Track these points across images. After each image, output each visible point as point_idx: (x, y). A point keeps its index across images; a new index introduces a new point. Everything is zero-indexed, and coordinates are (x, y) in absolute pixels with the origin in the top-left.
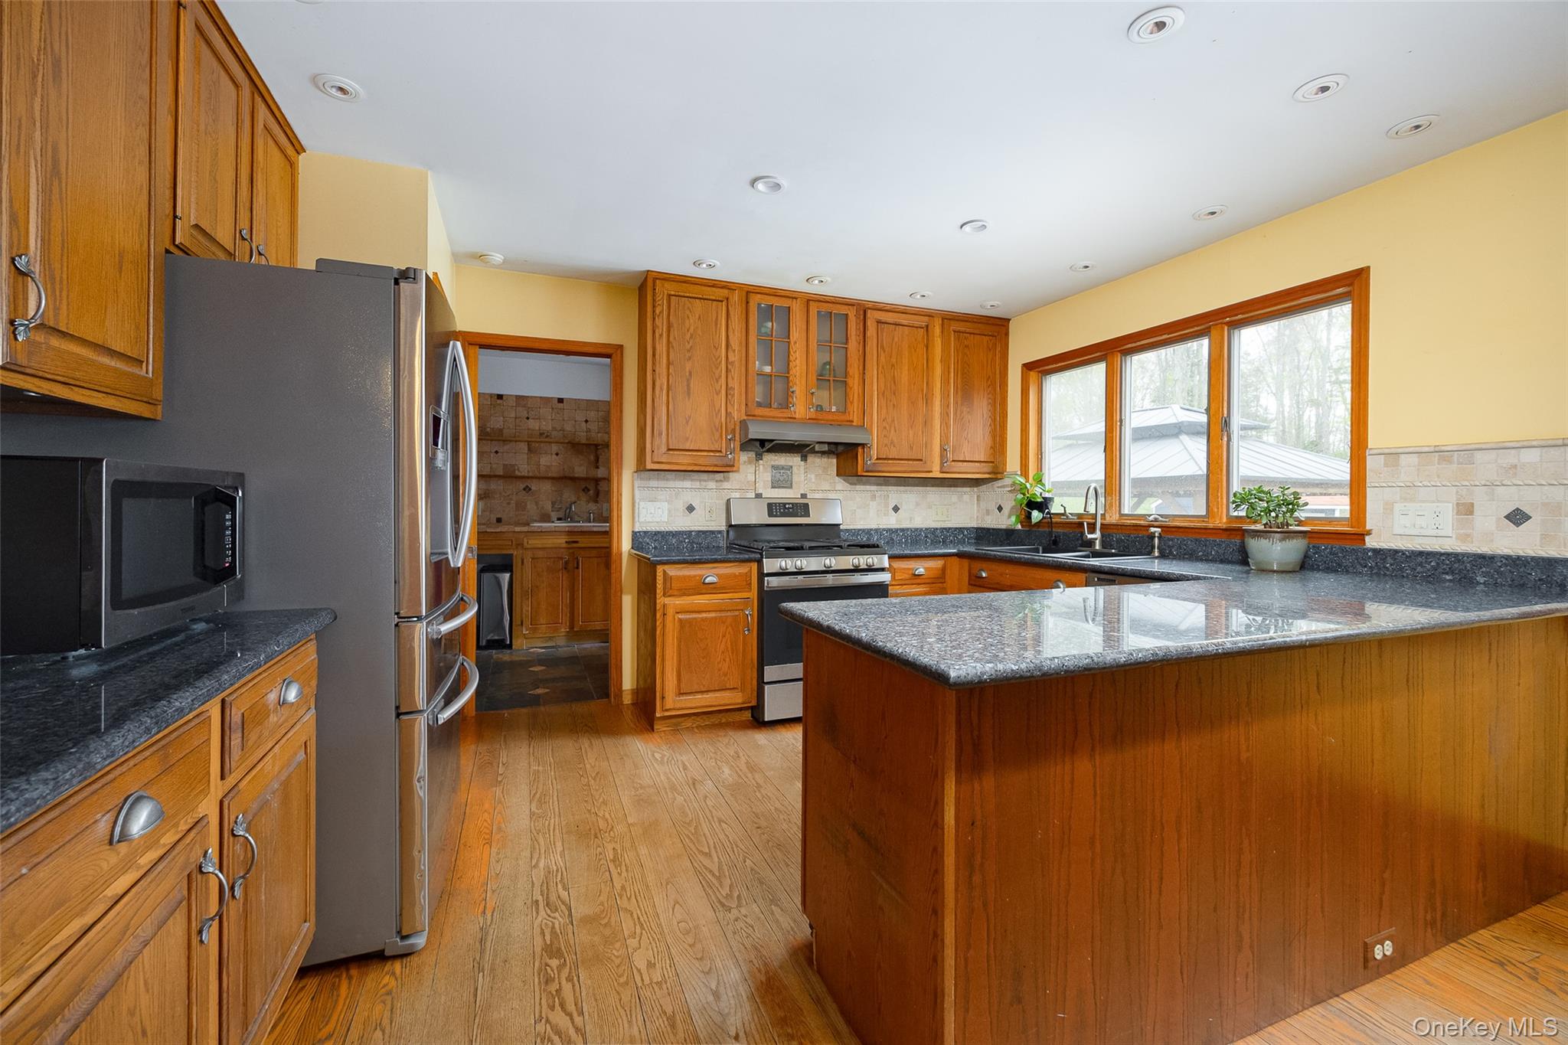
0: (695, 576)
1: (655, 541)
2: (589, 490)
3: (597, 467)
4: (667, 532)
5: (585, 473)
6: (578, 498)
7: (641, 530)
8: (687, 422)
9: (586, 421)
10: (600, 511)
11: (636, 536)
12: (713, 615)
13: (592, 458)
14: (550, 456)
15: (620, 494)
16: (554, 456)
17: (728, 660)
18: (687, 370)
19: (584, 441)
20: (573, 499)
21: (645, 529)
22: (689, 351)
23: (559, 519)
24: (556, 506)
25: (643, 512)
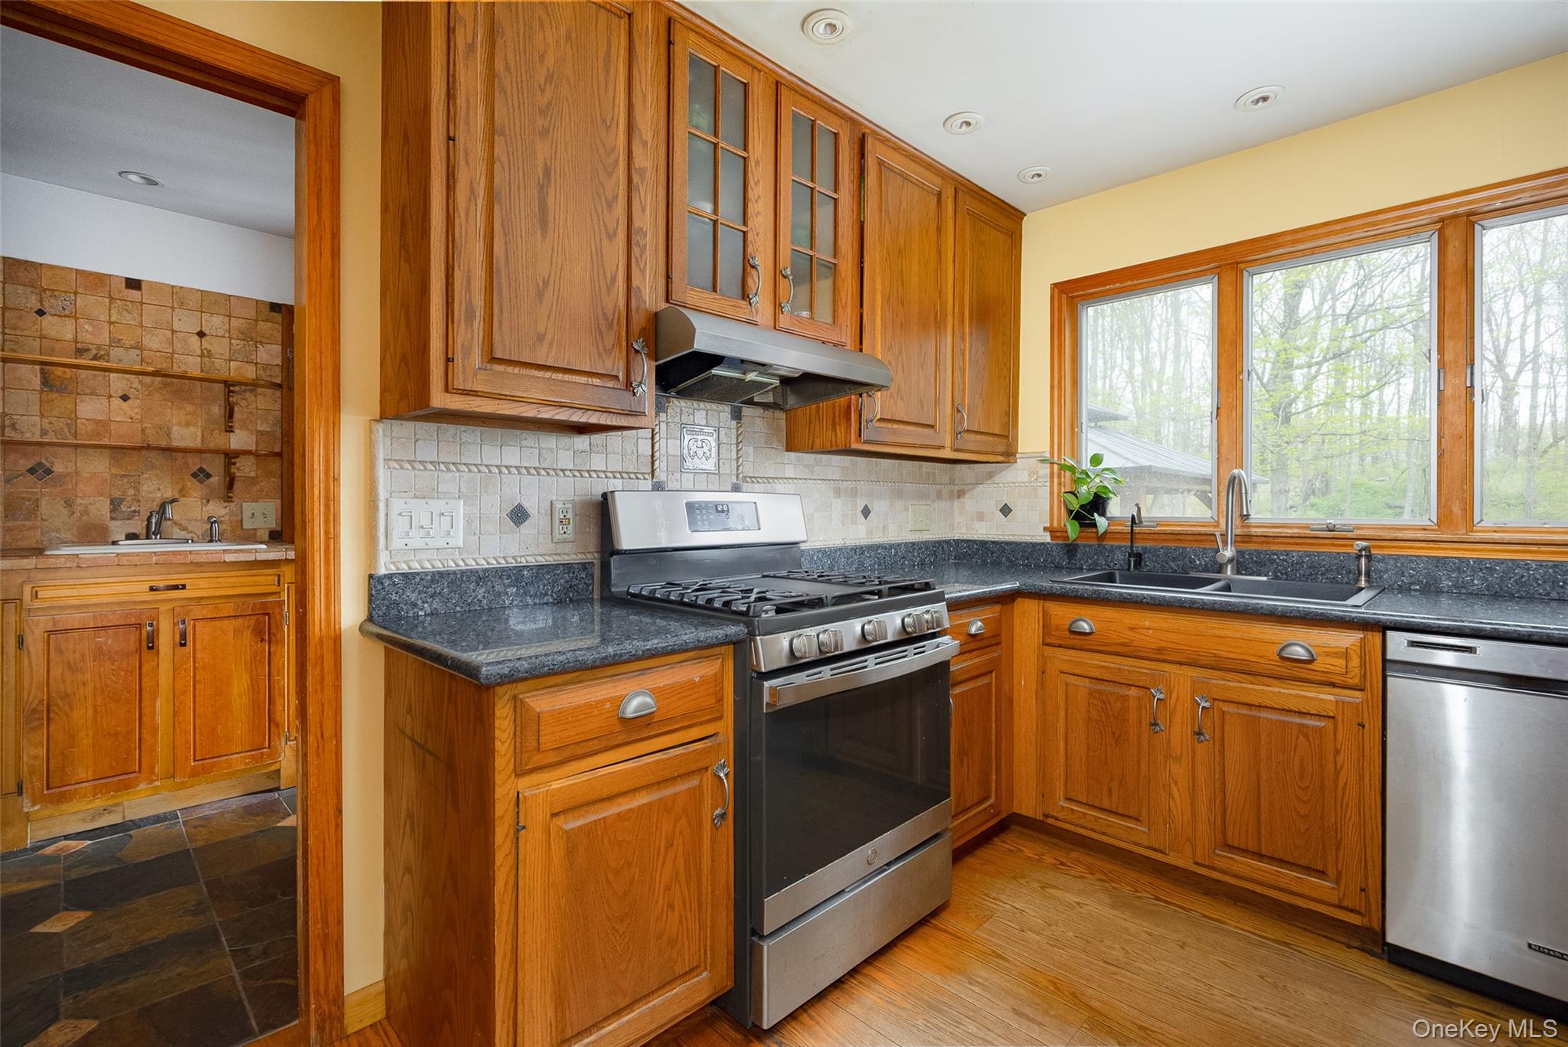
0: (600, 703)
1: (433, 596)
2: (208, 476)
3: (230, 430)
4: (463, 572)
5: (199, 439)
6: (181, 491)
7: (393, 570)
8: (540, 295)
9: (201, 334)
10: (239, 518)
11: (376, 586)
12: (641, 800)
13: (217, 410)
14: (104, 401)
15: (332, 479)
16: (117, 402)
17: (678, 904)
18: (540, 162)
19: (196, 372)
20: (169, 494)
21: (404, 569)
22: (543, 112)
23: (131, 536)
24: (123, 508)
25: (399, 525)
